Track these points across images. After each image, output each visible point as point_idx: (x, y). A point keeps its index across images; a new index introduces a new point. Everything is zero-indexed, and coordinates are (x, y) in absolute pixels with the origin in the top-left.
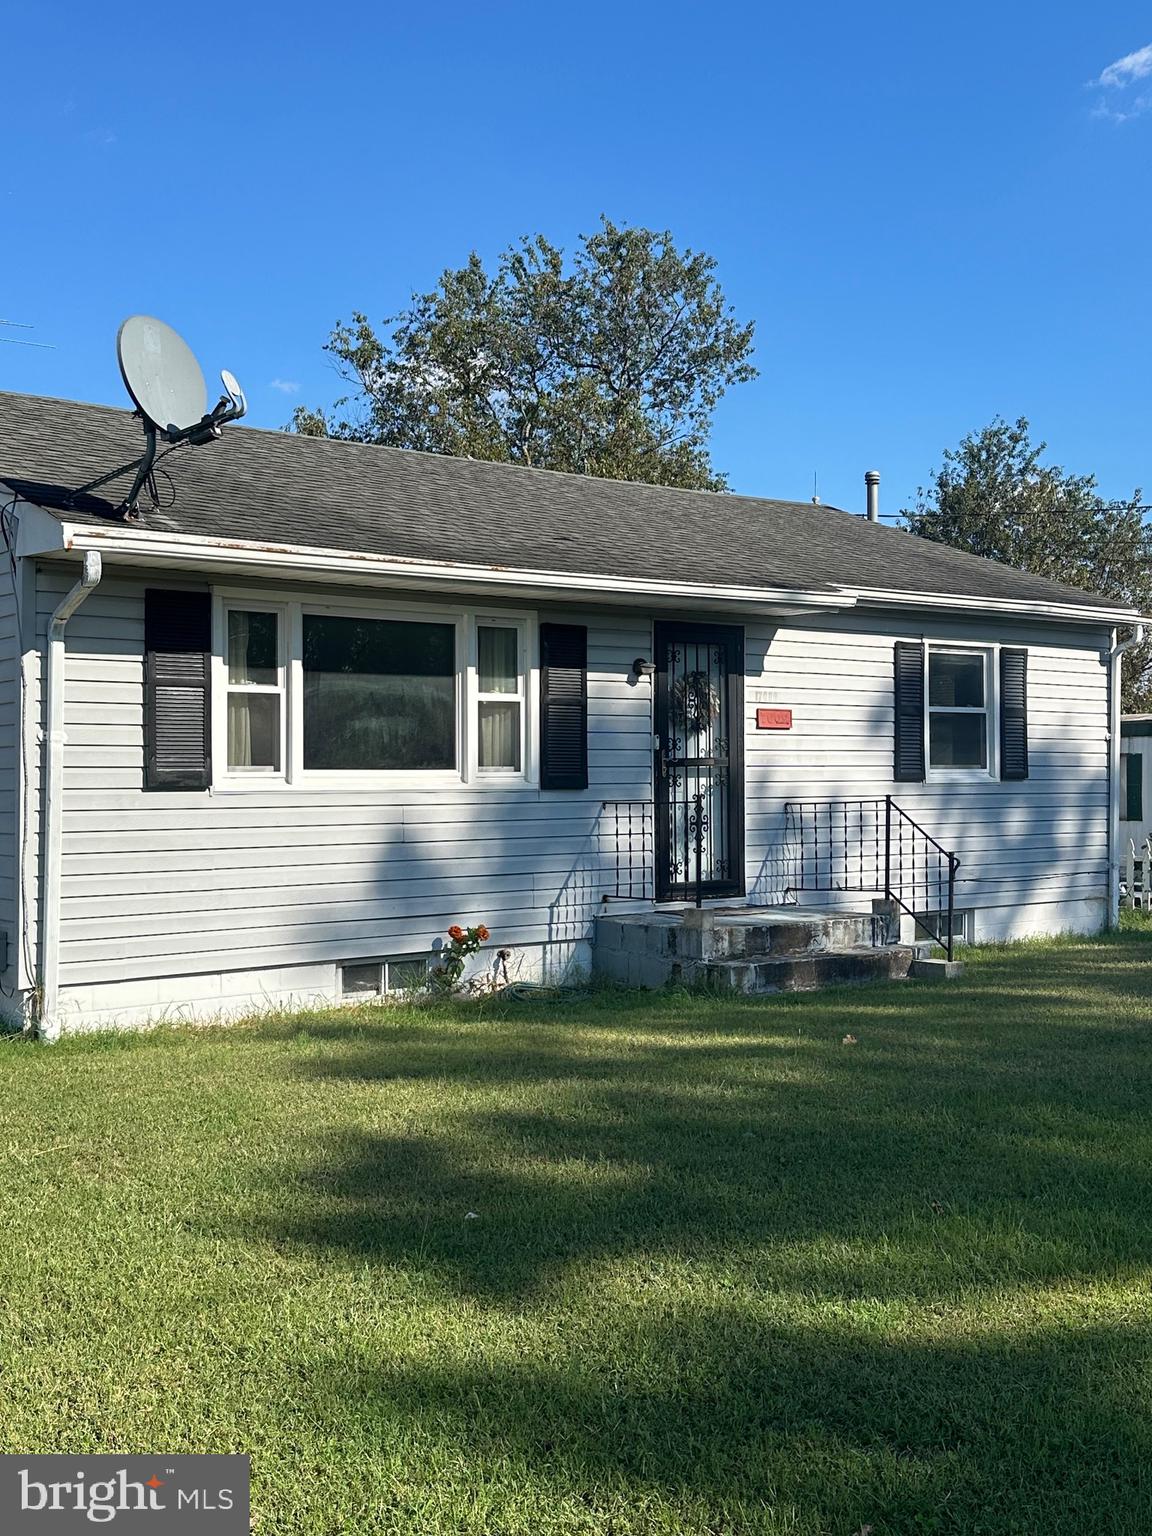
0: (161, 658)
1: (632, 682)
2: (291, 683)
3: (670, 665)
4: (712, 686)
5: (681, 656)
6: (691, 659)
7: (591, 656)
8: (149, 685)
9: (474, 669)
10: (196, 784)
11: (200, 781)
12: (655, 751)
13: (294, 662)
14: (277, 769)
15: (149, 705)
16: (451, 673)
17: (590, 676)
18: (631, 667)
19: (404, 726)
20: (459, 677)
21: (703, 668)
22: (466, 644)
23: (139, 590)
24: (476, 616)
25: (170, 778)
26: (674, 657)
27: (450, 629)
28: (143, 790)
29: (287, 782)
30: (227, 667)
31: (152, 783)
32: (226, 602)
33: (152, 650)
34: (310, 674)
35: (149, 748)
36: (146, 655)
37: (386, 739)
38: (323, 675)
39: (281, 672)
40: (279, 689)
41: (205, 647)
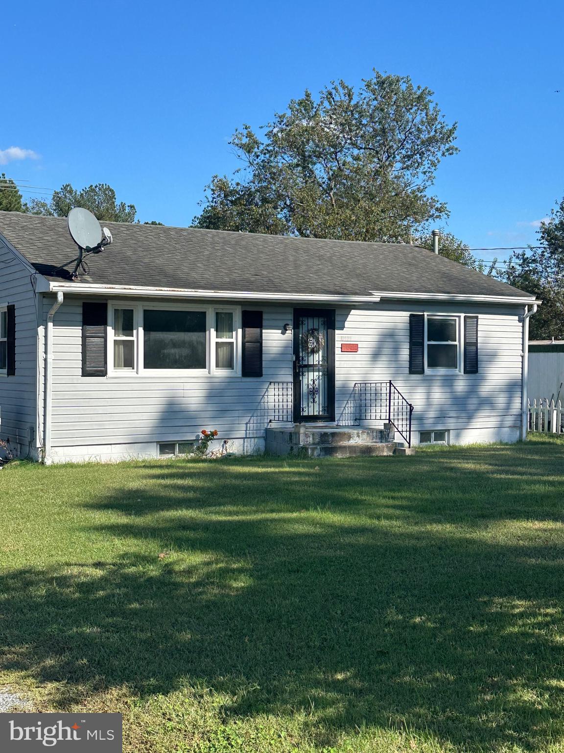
0: (88, 328)
1: (283, 333)
2: (139, 336)
3: (301, 326)
4: (320, 334)
5: (306, 322)
6: (310, 323)
7: (264, 323)
8: (84, 337)
9: (213, 329)
10: (101, 374)
11: (103, 373)
12: (294, 362)
13: (139, 328)
14: (133, 369)
15: (84, 345)
16: (205, 331)
17: (264, 331)
18: (283, 328)
19: (185, 352)
20: (207, 333)
21: (316, 327)
22: (210, 319)
23: (80, 303)
24: (215, 308)
25: (91, 372)
26: (302, 323)
27: (204, 314)
28: (82, 376)
29: (137, 373)
30: (114, 330)
31: (85, 374)
32: (114, 306)
33: (85, 325)
34: (146, 332)
35: (84, 361)
36: (82, 327)
37: (177, 357)
38: (152, 333)
39: (135, 332)
40: (134, 338)
41: (105, 323)
